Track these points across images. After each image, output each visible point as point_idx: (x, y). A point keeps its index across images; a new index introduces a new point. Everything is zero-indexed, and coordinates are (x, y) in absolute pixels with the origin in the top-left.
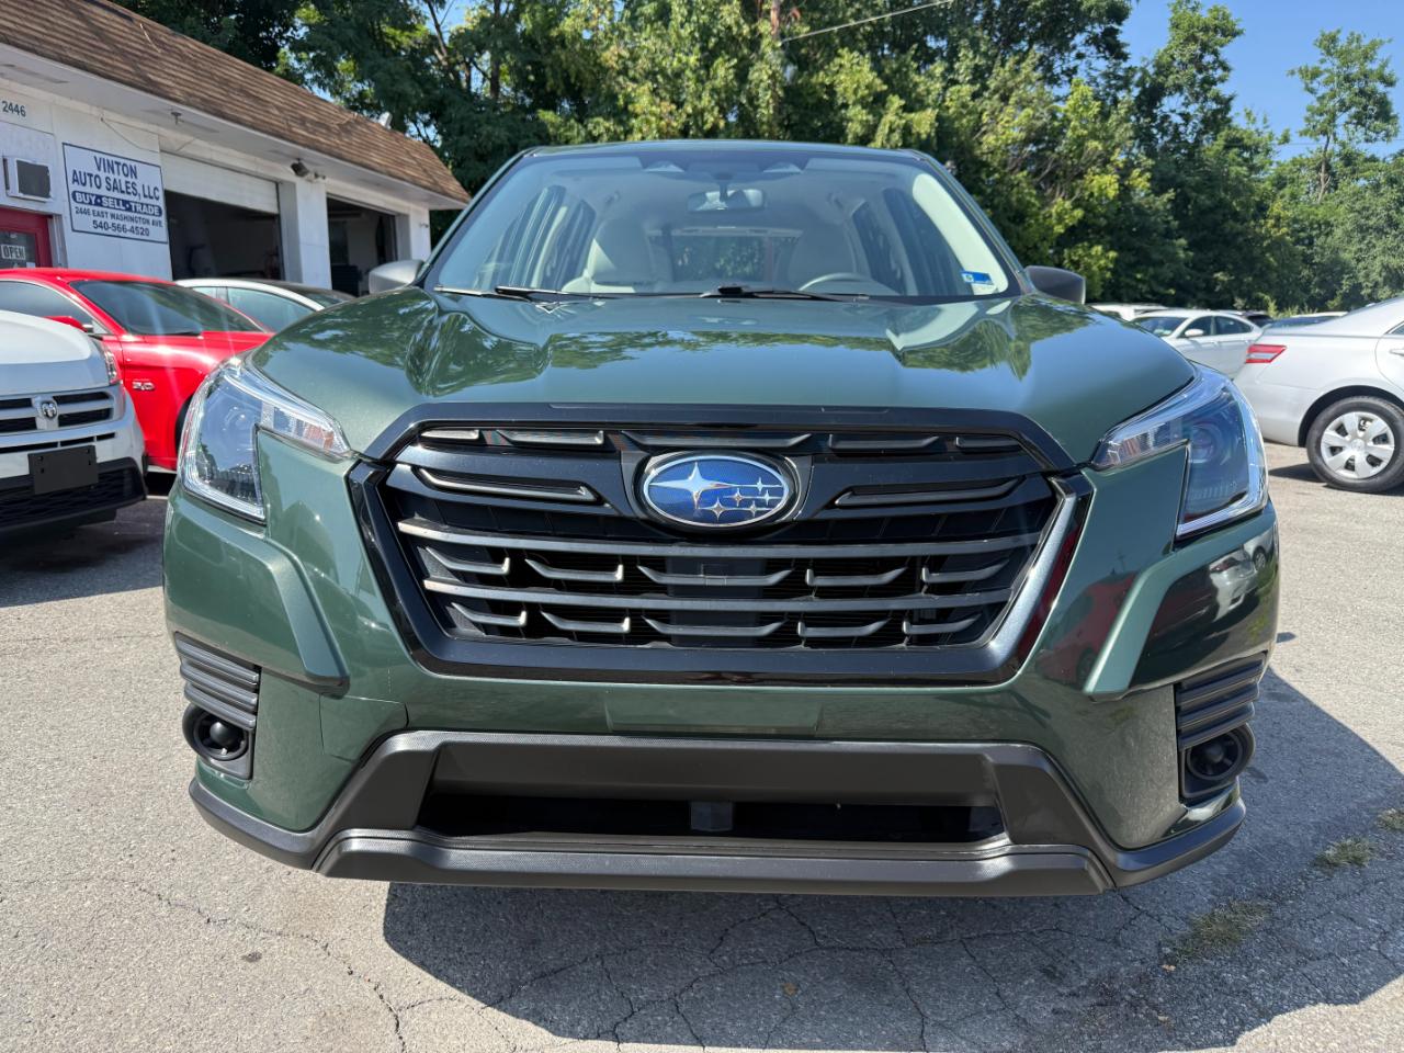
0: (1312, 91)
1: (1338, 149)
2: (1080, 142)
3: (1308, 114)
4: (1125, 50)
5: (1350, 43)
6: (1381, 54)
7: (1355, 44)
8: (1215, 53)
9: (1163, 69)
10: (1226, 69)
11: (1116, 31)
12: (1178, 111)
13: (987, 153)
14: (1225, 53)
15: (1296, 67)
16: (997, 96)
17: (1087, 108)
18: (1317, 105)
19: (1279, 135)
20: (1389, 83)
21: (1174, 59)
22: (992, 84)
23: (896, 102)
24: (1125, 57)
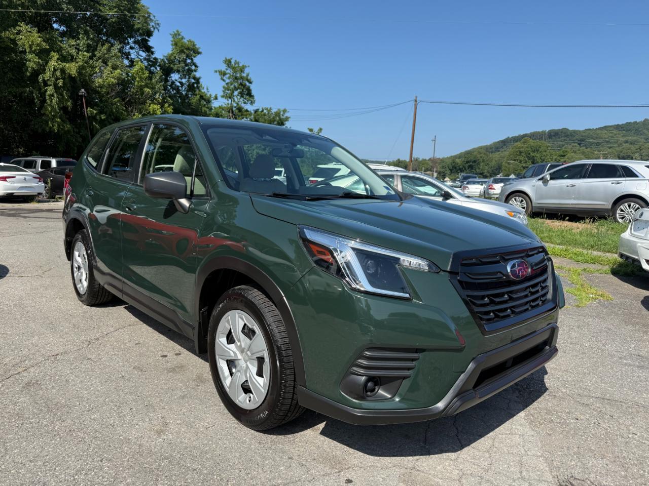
0: (224, 80)
1: (235, 105)
2: (141, 88)
3: (224, 89)
4: (153, 50)
5: (235, 64)
6: (247, 71)
7: (237, 65)
8: (192, 59)
9: (171, 61)
10: (196, 66)
11: (148, 41)
12: (178, 81)
13: (98, 87)
14: (196, 60)
15: (217, 69)
16: (101, 61)
17: (143, 73)
18: (226, 86)
19: (213, 96)
20: (251, 83)
21: (176, 58)
22: (98, 54)
23: (55, 56)
24: (152, 53)
